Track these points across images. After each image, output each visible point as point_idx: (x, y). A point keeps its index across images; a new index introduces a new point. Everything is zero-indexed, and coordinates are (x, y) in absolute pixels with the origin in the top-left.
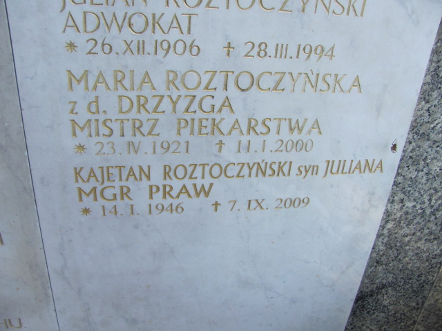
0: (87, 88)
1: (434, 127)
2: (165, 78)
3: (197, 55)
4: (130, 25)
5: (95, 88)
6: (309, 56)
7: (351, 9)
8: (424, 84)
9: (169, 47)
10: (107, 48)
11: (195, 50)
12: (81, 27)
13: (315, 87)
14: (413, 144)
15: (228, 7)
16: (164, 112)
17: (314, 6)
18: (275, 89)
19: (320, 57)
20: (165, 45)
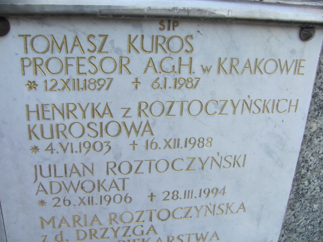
0: (54, 227)
1: (299, 224)
2: (108, 217)
3: (130, 202)
4: (82, 188)
5: (60, 226)
6: (208, 195)
7: (236, 163)
8: (290, 200)
9: (110, 199)
10: (67, 203)
11: (128, 200)
12: (49, 191)
13: (213, 213)
14: (285, 236)
15: (150, 172)
16: (108, 237)
17: (210, 164)
18: (185, 217)
19: (216, 195)
20: (108, 198)
